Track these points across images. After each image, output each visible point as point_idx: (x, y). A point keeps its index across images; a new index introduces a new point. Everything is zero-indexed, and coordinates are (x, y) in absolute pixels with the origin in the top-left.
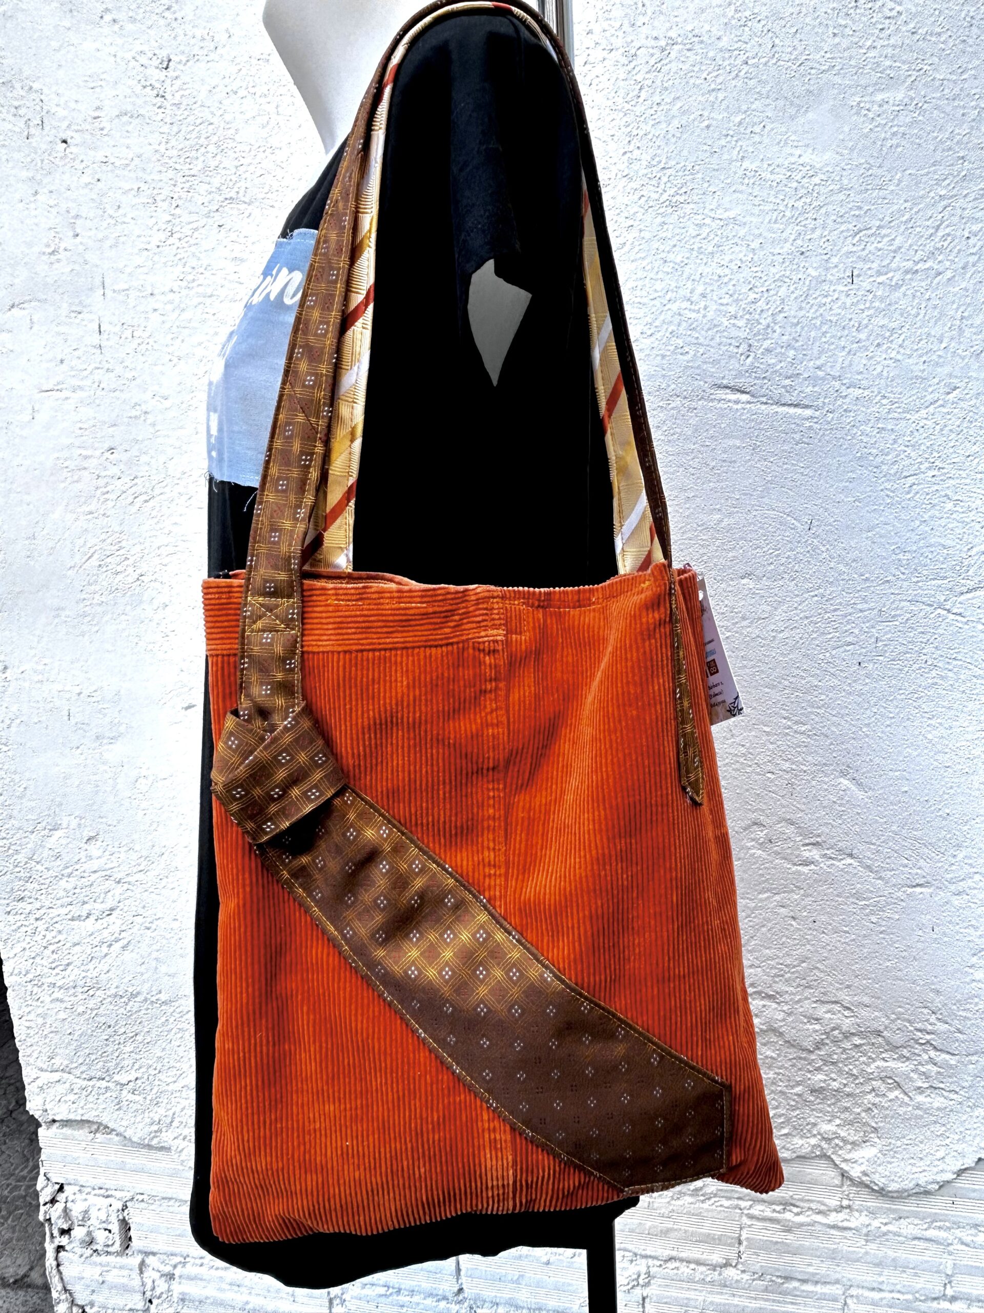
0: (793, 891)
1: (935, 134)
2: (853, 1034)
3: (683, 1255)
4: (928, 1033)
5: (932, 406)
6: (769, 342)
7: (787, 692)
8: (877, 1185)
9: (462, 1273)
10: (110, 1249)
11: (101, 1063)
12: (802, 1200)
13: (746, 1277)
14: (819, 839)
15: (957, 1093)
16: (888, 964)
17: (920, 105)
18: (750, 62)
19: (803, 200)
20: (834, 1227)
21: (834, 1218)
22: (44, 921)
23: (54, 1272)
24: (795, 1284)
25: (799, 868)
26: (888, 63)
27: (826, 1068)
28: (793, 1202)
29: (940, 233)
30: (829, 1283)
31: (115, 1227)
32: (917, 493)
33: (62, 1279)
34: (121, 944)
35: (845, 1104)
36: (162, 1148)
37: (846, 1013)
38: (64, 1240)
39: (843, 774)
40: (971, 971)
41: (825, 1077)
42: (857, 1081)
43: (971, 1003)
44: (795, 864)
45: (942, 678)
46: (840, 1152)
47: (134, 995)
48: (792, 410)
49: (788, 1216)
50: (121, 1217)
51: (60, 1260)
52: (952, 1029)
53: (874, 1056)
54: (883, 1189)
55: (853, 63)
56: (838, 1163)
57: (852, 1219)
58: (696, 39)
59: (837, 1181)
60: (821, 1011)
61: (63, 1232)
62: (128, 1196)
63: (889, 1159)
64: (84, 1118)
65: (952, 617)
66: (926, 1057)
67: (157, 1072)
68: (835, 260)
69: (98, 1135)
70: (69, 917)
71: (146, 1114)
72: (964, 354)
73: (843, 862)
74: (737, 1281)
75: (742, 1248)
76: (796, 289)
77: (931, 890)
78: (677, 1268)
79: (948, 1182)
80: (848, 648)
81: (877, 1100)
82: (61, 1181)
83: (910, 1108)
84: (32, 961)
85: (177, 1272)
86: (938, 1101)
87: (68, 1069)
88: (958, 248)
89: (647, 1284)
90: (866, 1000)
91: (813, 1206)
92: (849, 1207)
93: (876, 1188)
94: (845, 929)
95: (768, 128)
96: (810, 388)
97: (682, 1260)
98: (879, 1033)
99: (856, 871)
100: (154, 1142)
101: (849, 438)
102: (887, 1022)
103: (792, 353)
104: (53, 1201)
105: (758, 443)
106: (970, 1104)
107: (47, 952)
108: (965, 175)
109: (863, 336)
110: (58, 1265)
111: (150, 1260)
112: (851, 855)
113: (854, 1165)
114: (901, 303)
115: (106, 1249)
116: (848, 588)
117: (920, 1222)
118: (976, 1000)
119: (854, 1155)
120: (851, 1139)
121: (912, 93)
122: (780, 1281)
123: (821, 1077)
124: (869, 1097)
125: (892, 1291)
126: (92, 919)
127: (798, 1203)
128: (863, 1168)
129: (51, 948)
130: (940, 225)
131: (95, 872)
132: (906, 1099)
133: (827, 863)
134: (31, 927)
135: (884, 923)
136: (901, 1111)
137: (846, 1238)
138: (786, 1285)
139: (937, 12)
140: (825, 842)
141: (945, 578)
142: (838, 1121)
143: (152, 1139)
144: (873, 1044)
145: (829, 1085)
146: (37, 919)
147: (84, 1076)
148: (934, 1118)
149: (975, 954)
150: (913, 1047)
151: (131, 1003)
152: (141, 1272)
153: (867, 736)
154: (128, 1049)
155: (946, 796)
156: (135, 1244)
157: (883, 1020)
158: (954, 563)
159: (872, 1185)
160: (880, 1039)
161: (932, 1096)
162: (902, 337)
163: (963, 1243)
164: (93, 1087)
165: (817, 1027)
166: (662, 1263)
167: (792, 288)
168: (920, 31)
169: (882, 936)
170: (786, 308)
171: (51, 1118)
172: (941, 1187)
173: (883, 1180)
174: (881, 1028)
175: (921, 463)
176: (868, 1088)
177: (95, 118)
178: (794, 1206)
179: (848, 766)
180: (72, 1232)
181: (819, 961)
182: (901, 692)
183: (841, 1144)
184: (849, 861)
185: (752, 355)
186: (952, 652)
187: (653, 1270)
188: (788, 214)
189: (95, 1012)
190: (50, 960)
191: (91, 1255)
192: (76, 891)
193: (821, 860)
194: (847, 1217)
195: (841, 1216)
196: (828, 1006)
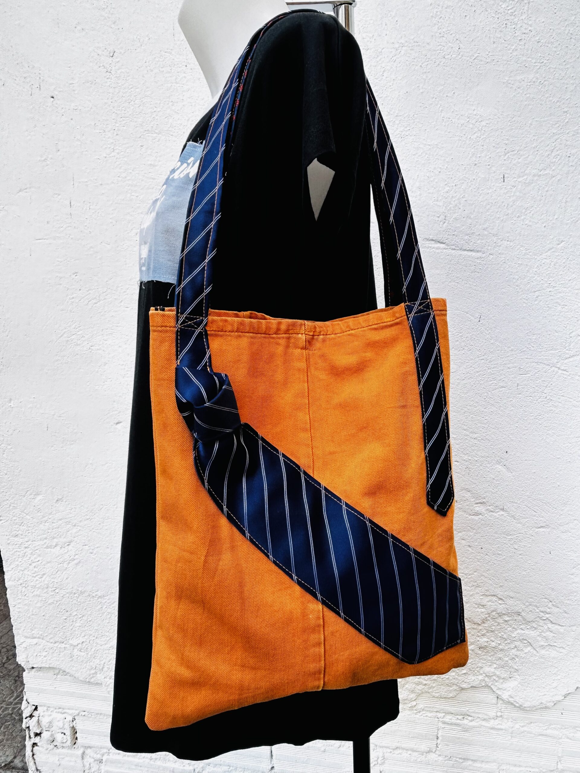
0: (469, 531)
1: (551, 99)
2: (504, 614)
3: (403, 746)
4: (547, 613)
5: (549, 252)
6: (457, 214)
7: (466, 414)
8: (518, 703)
9: (274, 757)
10: (64, 745)
11: (62, 633)
12: (474, 712)
13: (441, 758)
14: (484, 500)
15: (564, 648)
16: (524, 573)
17: (542, 82)
18: (446, 57)
19: (476, 135)
20: (492, 728)
21: (492, 723)
22: (29, 549)
23: (31, 759)
24: (470, 763)
25: (473, 517)
26: (524, 58)
27: (488, 634)
28: (469, 714)
29: (553, 155)
30: (489, 762)
31: (68, 732)
32: (540, 301)
33: (35, 763)
34: (76, 562)
35: (499, 656)
36: (97, 684)
37: (500, 602)
38: (37, 740)
39: (499, 462)
40: (572, 577)
41: (487, 640)
42: (506, 642)
43: (572, 596)
44: (470, 515)
45: (556, 407)
46: (496, 684)
47: (82, 593)
48: (470, 253)
49: (465, 722)
50: (71, 726)
51: (34, 751)
52: (561, 611)
53: (516, 627)
54: (521, 706)
55: (504, 58)
56: (495, 690)
57: (503, 724)
58: (416, 44)
59: (494, 701)
60: (485, 601)
61: (37, 735)
62: (77, 712)
63: (525, 688)
64: (50, 666)
65: (560, 372)
66: (546, 627)
67: (95, 638)
68: (494, 169)
69: (58, 676)
70: (45, 546)
71: (88, 664)
72: (568, 222)
73: (498, 513)
74: (436, 761)
75: (439, 741)
76: (472, 184)
77: (548, 530)
78: (400, 754)
79: (559, 701)
80: (501, 389)
81: (518, 653)
82: (36, 704)
83: (537, 658)
84: (21, 572)
85: (105, 758)
86: (553, 653)
87: (42, 637)
88: (564, 162)
89: (383, 763)
90: (512, 594)
91: (480, 716)
92: (501, 716)
93: (517, 705)
94: (500, 552)
95: (456, 94)
96: (479, 241)
97: (403, 749)
98: (519, 614)
99: (506, 519)
100: (92, 680)
101: (502, 269)
102: (523, 607)
103: (470, 221)
104: (31, 716)
105: (450, 272)
106: (572, 655)
107: (31, 567)
108: (568, 122)
109: (510, 212)
110: (33, 755)
111: (88, 751)
112: (503, 510)
113: (504, 692)
114: (531, 193)
115: (62, 745)
116: (501, 355)
117: (543, 725)
118: (575, 594)
119: (505, 686)
120: (503, 676)
121: (537, 75)
122: (461, 761)
123: (485, 639)
124: (513, 651)
125: (526, 767)
126: (58, 548)
127: (472, 715)
128: (509, 693)
129: (34, 565)
130: (554, 149)
131: (61, 520)
132: (535, 652)
133: (489, 514)
134: (22, 552)
135: (522, 549)
136: (532, 659)
137: (500, 735)
138: (464, 764)
139: (552, 31)
140: (488, 502)
141: (556, 350)
142: (495, 666)
143: (91, 678)
144: (515, 620)
145: (490, 644)
146: (26, 548)
147: (51, 641)
148: (550, 663)
149: (574, 568)
150: (538, 622)
151: (80, 597)
152: (83, 758)
153: (512, 440)
154: (78, 624)
155: (557, 475)
156: (79, 741)
157: (521, 605)
158: (562, 341)
159: (515, 703)
160: (520, 617)
161: (550, 650)
162: (532, 213)
163: (568, 738)
164: (57, 647)
165: (483, 610)
166: (392, 750)
167: (469, 184)
168: (542, 41)
169: (520, 556)
170: (466, 195)
171: (31, 666)
172: (555, 704)
173: (521, 700)
174: (520, 611)
175: (542, 284)
176: (512, 646)
177: (71, 84)
178: (469, 716)
179: (502, 458)
180: (42, 735)
181: (484, 571)
182: (532, 415)
183: (497, 679)
184: (502, 513)
185: (447, 221)
186: (561, 392)
187: (386, 755)
188: (467, 142)
189: (59, 603)
190: (33, 572)
191: (53, 749)
192: (49, 531)
193: (485, 512)
194: (500, 722)
195: (497, 721)
196: (490, 598)
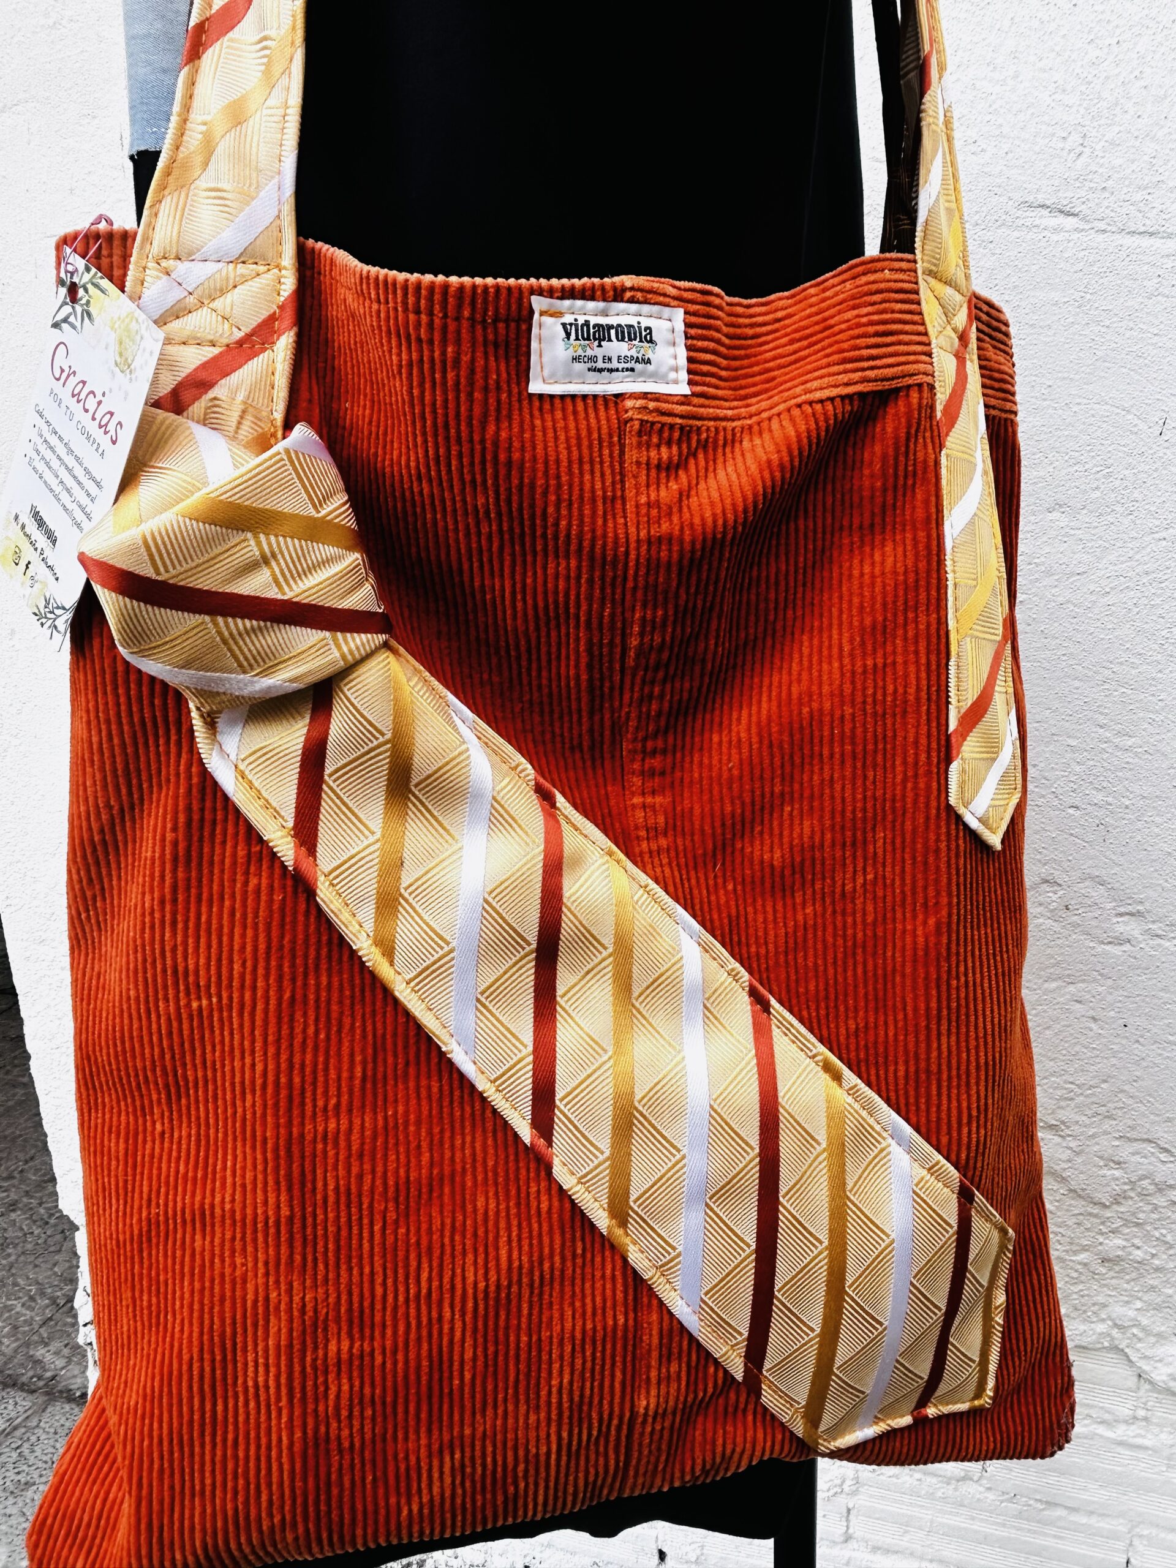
0: (1095, 980)
13: (991, 1496)
14: (1140, 908)
20: (1121, 1443)
24: (1060, 1512)
25: (1108, 948)
27: (1127, 1231)
30: (1108, 1516)
35: (1151, 1282)
37: (1163, 1156)
41: (1124, 1243)
44: (1101, 942)
46: (1139, 1345)
56: (1134, 1359)
57: (1149, 1436)
59: (1132, 1382)
60: (1125, 1152)
74: (978, 1501)
78: (896, 1477)
89: (854, 1494)
92: (1146, 1419)
103: (1152, 148)
113: (1159, 1365)
119: (1160, 1351)
120: (1157, 1329)
122: (1040, 1506)
123: (1120, 1242)
137: (1138, 1460)
138: (1047, 1513)
140: (1150, 912)
142: (1139, 1304)
145: (1130, 1254)
165: (1117, 1173)
181: (1128, 1082)
183: (1141, 1335)
185: (1087, 151)
187: (863, 1476)
193: (1141, 938)
194: (1142, 1432)
195: (1133, 1430)
196: (1137, 1146)
